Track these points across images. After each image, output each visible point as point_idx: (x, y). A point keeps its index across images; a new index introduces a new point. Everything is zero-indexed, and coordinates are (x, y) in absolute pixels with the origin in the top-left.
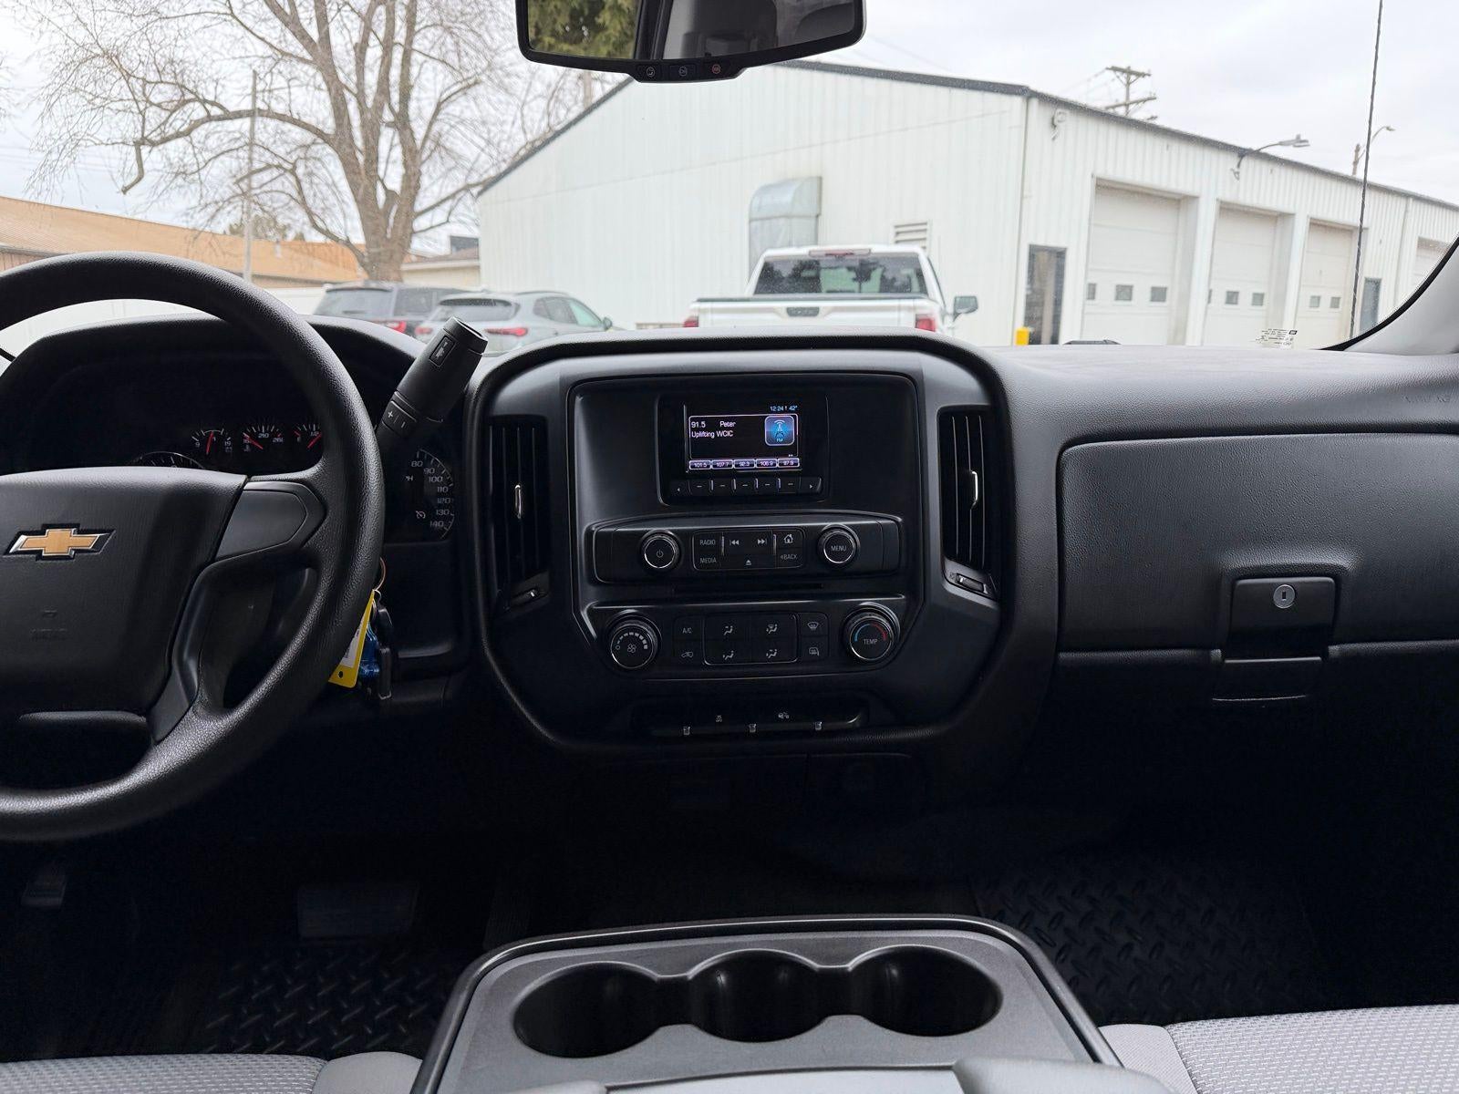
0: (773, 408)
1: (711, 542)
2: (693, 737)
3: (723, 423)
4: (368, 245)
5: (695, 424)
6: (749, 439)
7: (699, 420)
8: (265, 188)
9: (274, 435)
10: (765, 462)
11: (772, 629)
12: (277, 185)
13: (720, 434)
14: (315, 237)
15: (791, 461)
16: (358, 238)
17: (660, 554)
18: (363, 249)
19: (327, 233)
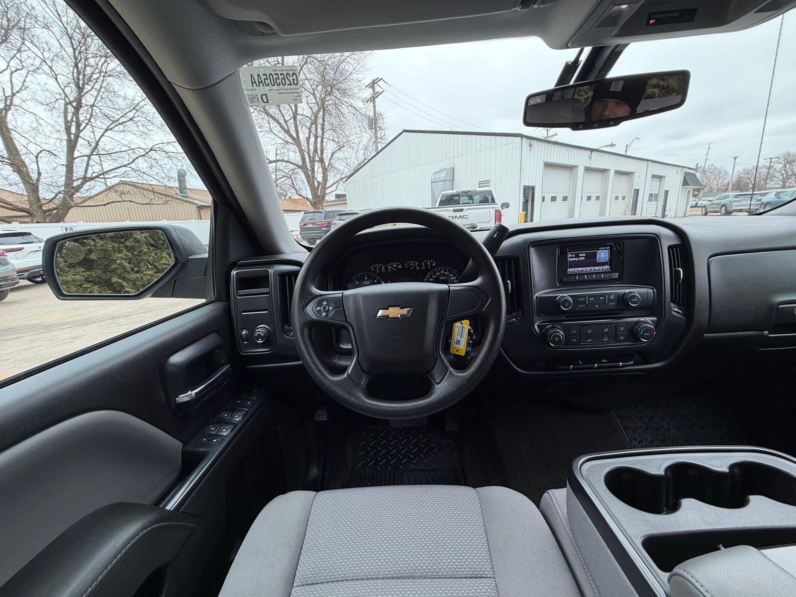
0: (600, 248)
1: (583, 299)
2: (573, 369)
3: (580, 255)
4: (313, 198)
5: (571, 256)
6: (591, 260)
7: (572, 254)
8: (283, 183)
9: (398, 265)
10: (596, 268)
11: (606, 330)
12: (286, 182)
13: (580, 259)
14: (297, 197)
15: (607, 267)
16: (310, 197)
17: (567, 304)
18: (312, 200)
19: (301, 196)
